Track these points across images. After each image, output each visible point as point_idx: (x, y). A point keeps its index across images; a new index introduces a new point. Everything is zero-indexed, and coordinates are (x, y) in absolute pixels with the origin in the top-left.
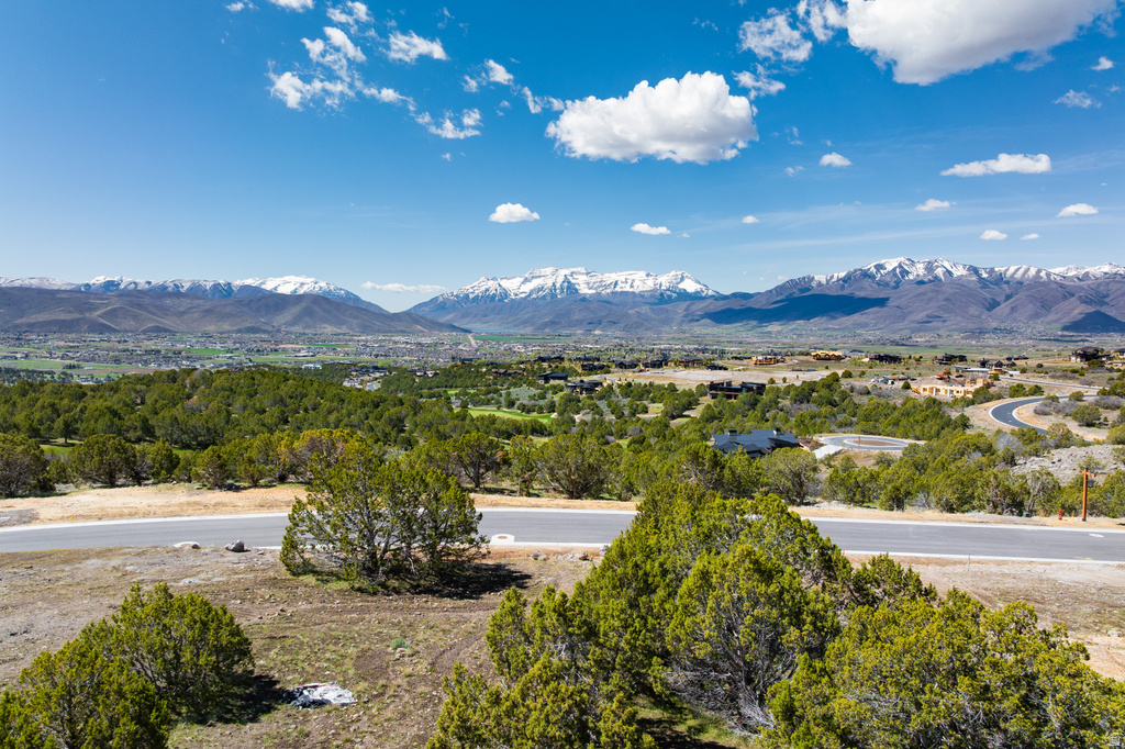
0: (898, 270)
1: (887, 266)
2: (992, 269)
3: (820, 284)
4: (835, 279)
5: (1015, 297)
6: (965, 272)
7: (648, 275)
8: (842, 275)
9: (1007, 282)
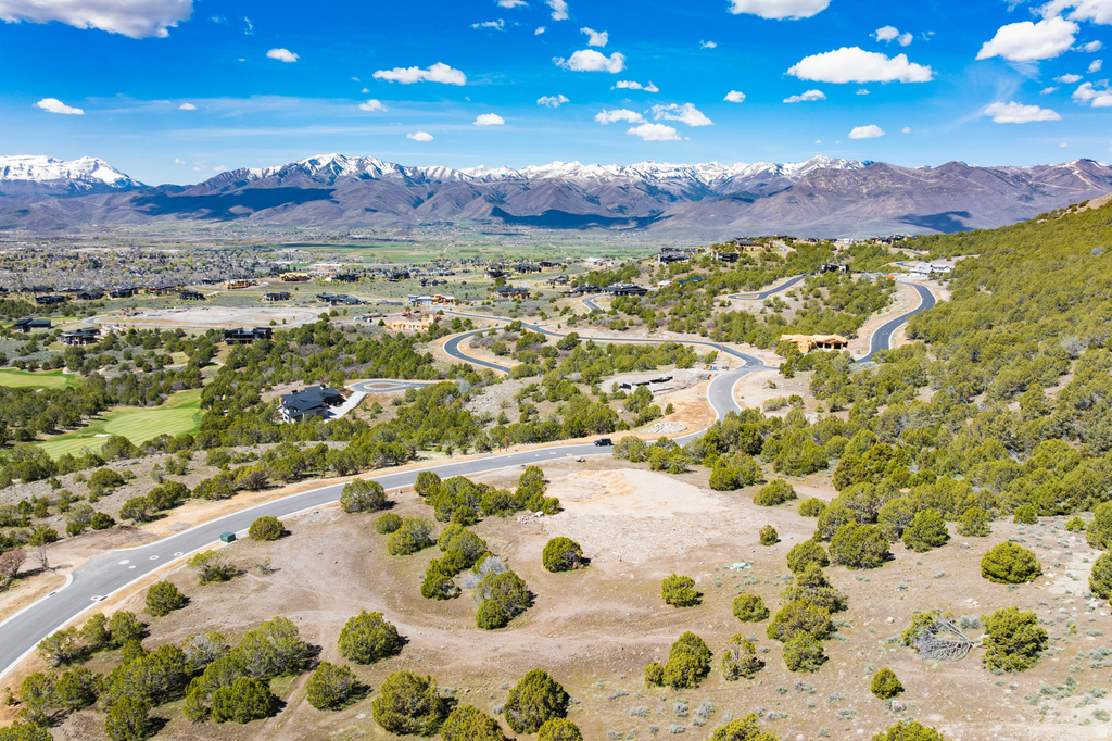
0: (332, 166)
1: (321, 161)
2: (416, 168)
3: (256, 178)
4: (271, 173)
5: (436, 195)
6: (392, 170)
7: (50, 161)
8: (278, 169)
9: (428, 181)
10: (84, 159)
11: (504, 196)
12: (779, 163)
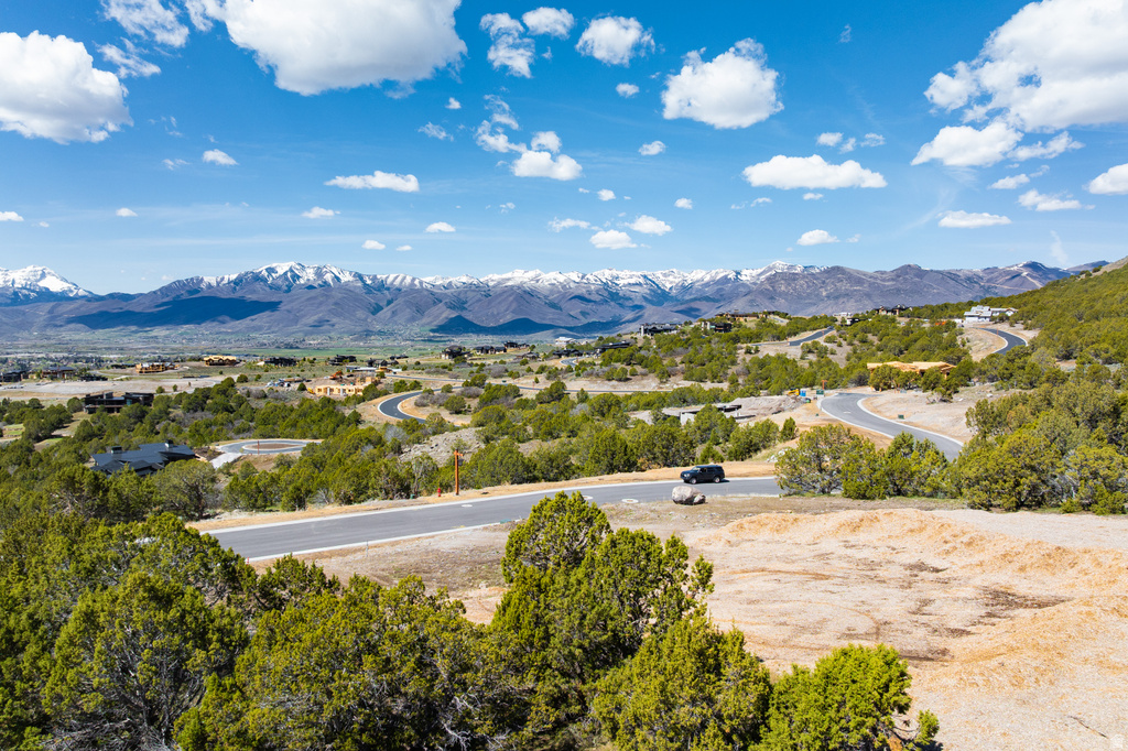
0: (289, 274)
1: (278, 269)
2: (375, 277)
3: (210, 286)
4: (226, 281)
5: (395, 302)
6: (351, 279)
8: (233, 277)
9: (388, 289)
10: (30, 268)
11: (466, 302)
12: (738, 269)
